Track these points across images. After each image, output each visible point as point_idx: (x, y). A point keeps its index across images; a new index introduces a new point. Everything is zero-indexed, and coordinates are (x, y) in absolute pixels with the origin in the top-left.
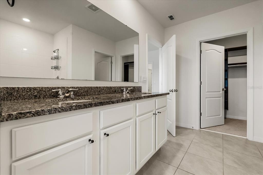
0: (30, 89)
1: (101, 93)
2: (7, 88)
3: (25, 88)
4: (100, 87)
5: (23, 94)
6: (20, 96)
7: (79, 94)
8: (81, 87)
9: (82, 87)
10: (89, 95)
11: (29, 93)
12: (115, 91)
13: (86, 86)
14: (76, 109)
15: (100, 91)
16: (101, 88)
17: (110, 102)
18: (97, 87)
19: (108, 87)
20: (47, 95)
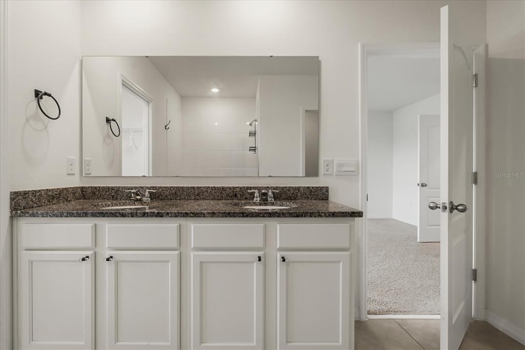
0: (108, 188)
1: (202, 197)
2: (92, 187)
3: (104, 187)
4: (199, 188)
5: (103, 194)
6: (100, 196)
7: (163, 198)
8: (165, 187)
9: (167, 187)
10: (179, 199)
11: (108, 193)
12: (236, 195)
13: (173, 186)
14: (68, 217)
15: (198, 195)
16: (202, 189)
17: (118, 214)
18: (193, 188)
19: (218, 187)
20: (123, 195)
